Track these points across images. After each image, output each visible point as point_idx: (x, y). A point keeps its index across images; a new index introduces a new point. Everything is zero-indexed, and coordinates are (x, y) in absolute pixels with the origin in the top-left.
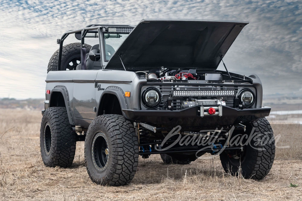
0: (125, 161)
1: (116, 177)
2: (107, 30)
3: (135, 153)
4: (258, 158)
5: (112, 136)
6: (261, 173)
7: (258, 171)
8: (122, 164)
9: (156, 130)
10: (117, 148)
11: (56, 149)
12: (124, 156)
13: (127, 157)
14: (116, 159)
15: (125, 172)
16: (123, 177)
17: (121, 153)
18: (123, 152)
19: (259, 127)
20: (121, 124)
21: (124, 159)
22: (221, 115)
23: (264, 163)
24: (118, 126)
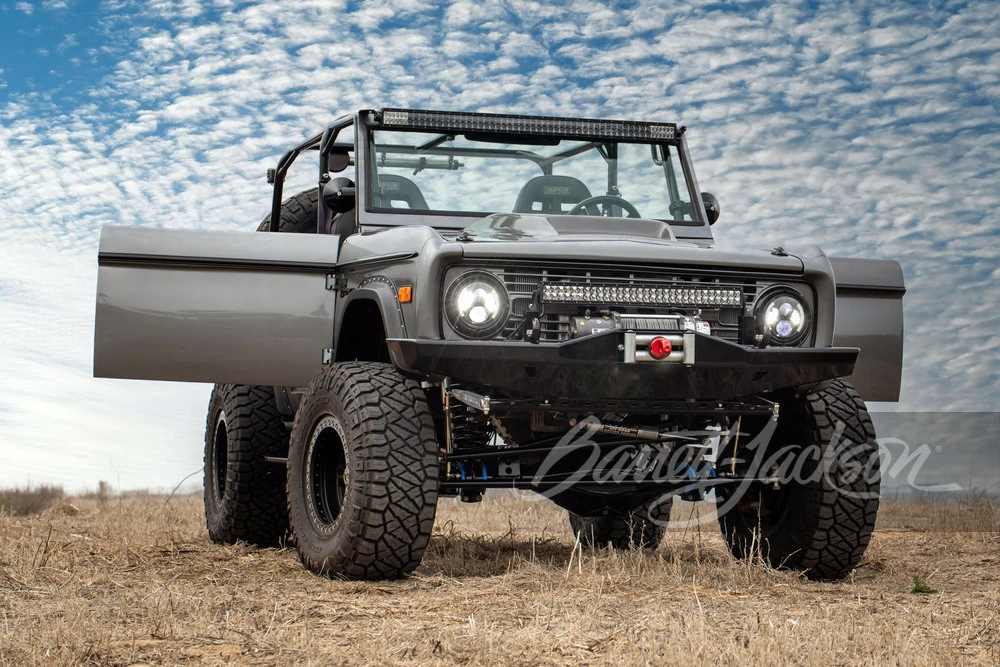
0: (394, 500)
1: (365, 552)
2: (379, 118)
3: (427, 477)
4: (823, 509)
5: (357, 422)
6: (836, 559)
7: (825, 553)
8: (382, 508)
9: (491, 406)
10: (369, 458)
11: (236, 488)
12: (391, 485)
13: (401, 489)
14: (366, 495)
15: (394, 536)
16: (389, 551)
17: (382, 475)
18: (388, 473)
19: (830, 414)
20: (386, 390)
21: (389, 494)
22: (690, 359)
23: (844, 527)
24: (376, 393)
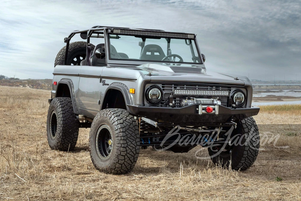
0: (128, 152)
1: (118, 167)
2: (112, 31)
3: (137, 145)
4: (245, 152)
5: (117, 129)
6: (246, 165)
7: (244, 164)
8: (124, 155)
9: (157, 125)
10: (120, 140)
11: (61, 135)
12: (127, 148)
13: (130, 149)
14: (120, 151)
15: (127, 163)
16: (125, 167)
17: (124, 145)
18: (126, 144)
19: (247, 124)
20: (124, 119)
21: (126, 151)
22: (217, 113)
23: (250, 156)
24: (122, 120)
